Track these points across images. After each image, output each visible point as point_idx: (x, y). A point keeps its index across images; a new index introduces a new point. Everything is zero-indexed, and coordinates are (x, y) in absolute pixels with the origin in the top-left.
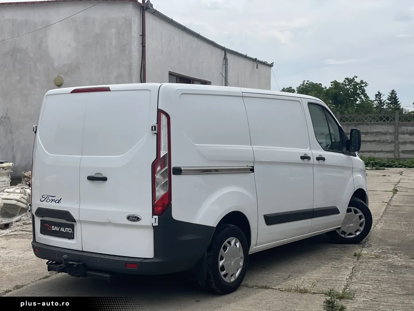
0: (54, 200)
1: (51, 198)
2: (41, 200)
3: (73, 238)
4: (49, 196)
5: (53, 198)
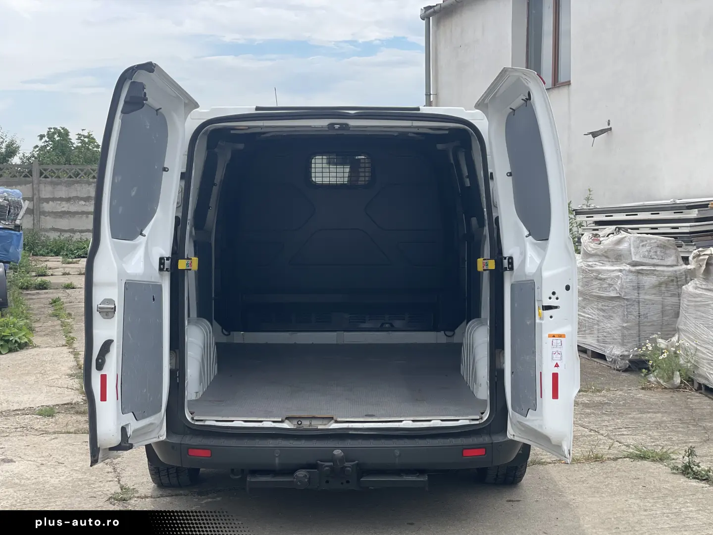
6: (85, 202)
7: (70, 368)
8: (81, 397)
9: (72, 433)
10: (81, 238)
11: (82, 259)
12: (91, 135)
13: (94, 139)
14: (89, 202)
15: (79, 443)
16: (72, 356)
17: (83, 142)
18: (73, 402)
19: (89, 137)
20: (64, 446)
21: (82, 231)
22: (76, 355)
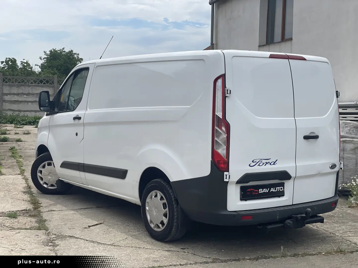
0: (269, 162)
1: (264, 161)
2: (251, 165)
3: (283, 195)
4: (262, 160)
5: (267, 161)
6: (27, 96)
7: (24, 188)
8: (32, 206)
9: (28, 229)
10: (24, 115)
11: (25, 126)
12: (28, 62)
13: (30, 64)
14: (29, 96)
15: (33, 236)
16: (24, 181)
17: (24, 66)
18: (28, 209)
19: (27, 63)
20: (24, 238)
21: (25, 111)
22: (26, 180)
